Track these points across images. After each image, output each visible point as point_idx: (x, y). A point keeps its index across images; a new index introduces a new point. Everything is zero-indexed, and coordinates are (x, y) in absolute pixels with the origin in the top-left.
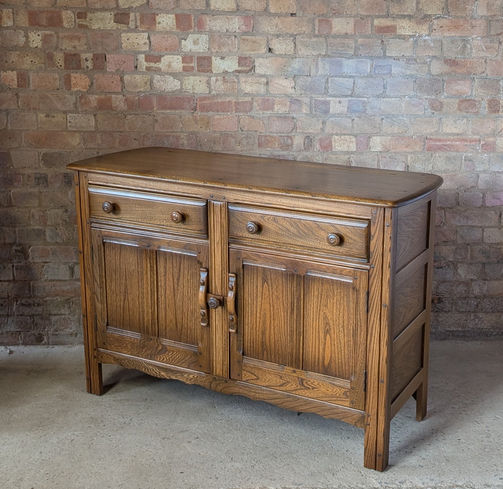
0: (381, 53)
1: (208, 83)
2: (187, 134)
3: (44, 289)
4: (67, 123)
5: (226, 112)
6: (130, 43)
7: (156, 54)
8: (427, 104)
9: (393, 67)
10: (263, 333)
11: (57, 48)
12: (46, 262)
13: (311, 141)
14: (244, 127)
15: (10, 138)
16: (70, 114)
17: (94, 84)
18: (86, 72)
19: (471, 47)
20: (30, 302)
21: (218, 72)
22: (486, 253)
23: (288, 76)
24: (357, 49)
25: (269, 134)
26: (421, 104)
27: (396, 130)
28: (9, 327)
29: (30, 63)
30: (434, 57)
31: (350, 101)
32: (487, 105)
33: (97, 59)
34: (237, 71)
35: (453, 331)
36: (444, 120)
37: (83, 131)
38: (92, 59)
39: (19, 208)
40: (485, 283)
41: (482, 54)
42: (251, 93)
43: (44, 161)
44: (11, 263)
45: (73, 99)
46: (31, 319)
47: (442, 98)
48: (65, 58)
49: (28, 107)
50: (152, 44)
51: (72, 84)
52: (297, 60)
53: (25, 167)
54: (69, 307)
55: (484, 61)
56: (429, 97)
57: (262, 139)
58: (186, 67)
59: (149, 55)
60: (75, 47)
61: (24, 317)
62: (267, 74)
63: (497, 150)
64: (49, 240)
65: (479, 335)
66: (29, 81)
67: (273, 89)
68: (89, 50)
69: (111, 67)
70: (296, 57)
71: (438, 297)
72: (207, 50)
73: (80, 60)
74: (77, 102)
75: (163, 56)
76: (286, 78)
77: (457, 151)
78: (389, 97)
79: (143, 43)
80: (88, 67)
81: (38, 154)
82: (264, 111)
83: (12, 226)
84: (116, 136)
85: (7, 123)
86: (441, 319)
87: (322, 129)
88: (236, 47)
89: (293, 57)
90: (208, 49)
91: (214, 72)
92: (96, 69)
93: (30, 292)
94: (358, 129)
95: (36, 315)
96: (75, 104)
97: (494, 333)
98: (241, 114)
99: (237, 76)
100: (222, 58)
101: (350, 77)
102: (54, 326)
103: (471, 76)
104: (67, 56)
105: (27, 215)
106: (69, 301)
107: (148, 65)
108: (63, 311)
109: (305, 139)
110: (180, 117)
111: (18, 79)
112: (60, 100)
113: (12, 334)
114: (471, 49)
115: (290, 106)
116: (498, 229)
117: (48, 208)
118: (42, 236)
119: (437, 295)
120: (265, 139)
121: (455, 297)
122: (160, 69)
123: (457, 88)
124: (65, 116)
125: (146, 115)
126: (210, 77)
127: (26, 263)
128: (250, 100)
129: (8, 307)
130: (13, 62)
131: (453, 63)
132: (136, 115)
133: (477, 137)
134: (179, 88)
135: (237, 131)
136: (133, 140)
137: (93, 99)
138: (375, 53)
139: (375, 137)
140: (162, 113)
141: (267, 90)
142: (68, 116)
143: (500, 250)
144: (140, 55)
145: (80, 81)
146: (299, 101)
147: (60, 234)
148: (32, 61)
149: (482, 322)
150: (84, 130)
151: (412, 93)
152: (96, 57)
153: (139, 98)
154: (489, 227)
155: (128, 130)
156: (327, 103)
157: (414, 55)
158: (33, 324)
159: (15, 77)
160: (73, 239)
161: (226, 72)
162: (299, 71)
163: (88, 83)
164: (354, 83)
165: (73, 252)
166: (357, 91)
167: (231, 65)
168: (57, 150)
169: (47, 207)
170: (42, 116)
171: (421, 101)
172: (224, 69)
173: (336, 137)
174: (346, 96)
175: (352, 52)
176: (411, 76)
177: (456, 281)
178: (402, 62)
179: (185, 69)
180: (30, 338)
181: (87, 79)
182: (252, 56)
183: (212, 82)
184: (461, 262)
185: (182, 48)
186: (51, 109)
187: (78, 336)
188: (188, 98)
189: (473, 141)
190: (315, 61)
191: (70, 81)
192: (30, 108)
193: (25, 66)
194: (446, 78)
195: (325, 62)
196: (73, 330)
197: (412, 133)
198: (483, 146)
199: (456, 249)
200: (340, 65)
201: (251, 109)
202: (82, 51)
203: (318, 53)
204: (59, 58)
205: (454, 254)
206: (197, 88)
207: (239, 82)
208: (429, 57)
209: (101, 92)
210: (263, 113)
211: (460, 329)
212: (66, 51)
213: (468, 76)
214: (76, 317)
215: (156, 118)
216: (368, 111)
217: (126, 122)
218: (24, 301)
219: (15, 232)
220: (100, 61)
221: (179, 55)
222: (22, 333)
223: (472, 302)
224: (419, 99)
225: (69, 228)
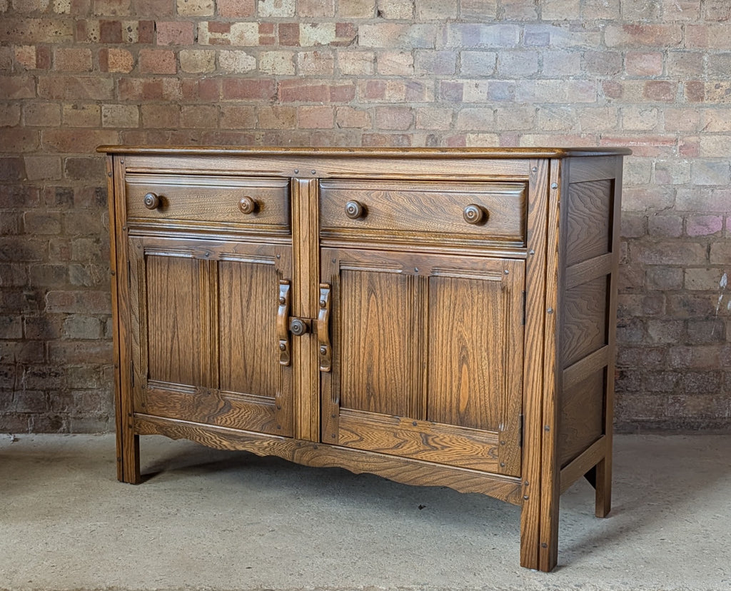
0: (534, 17)
1: (294, 60)
2: (264, 133)
3: (65, 352)
4: (101, 118)
5: (317, 101)
6: (188, 6)
7: (223, 20)
8: (600, 88)
9: (551, 36)
10: (370, 370)
11: (90, 14)
12: (69, 314)
13: (436, 141)
14: (343, 121)
15: (24, 138)
16: (106, 105)
17: (140, 63)
18: (129, 46)
19: (661, 7)
20: (45, 371)
21: (307, 45)
22: (688, 305)
23: (405, 50)
24: (500, 10)
25: (377, 132)
26: (591, 88)
27: (556, 125)
28: (15, 407)
29: (54, 34)
30: (610, 21)
31: (490, 84)
32: (685, 90)
33: (143, 28)
34: (333, 43)
35: (643, 421)
36: (625, 110)
37: (123, 129)
38: (137, 29)
39: (33, 236)
40: (689, 350)
41: (677, 17)
42: (352, 73)
43: (69, 171)
44: (21, 314)
45: (109, 84)
46: (45, 395)
47: (622, 79)
48: (101, 28)
49: (50, 95)
50: (218, 7)
51: (109, 62)
52: (417, 27)
53: (43, 180)
54: (99, 378)
55: (680, 26)
56: (603, 78)
57: (368, 140)
58: (264, 38)
59: (214, 23)
60: (114, 12)
61: (35, 392)
62: (375, 46)
63: (702, 155)
64: (73, 281)
65: (681, 427)
66: (52, 59)
67: (383, 69)
68: (133, 16)
69: (162, 40)
70: (415, 23)
71: (620, 370)
72: (293, 15)
73: (121, 31)
74: (115, 88)
75: (233, 23)
76: (402, 52)
77: (644, 156)
78: (546, 78)
79: (206, 5)
80: (131, 40)
81: (62, 160)
82: (371, 100)
83: (23, 262)
84: (167, 136)
85: (21, 119)
86: (625, 403)
87: (452, 125)
88: (332, 10)
89: (412, 23)
90: (295, 13)
91: (302, 45)
92: (142, 42)
93: (44, 356)
94: (502, 124)
95: (52, 389)
96: (113, 90)
97: (703, 425)
98: (339, 104)
99: (334, 51)
100: (314, 25)
101: (491, 50)
102: (77, 405)
103: (663, 49)
104: (104, 24)
105: (44, 246)
106: (98, 370)
107: (213, 37)
108: (89, 385)
109: (427, 140)
110: (255, 108)
111: (37, 56)
112: (93, 85)
113: (19, 416)
114: (661, 9)
115: (407, 93)
116: (705, 270)
117: (74, 237)
118: (64, 276)
119: (619, 368)
120: (371, 139)
121: (645, 371)
122: (229, 42)
123: (643, 65)
124: (98, 107)
125: (209, 106)
126: (297, 52)
127: (40, 315)
128: (351, 83)
129: (14, 377)
130: (31, 33)
131: (635, 29)
132: (195, 105)
133: (672, 136)
134: (254, 67)
135: (333, 128)
136: (190, 141)
137: (138, 84)
138: (526, 17)
139: (527, 136)
140: (231, 103)
141: (375, 70)
142: (103, 108)
143: (710, 301)
144: (202, 23)
145: (120, 59)
146: (419, 85)
147: (89, 273)
148: (56, 32)
149: (685, 407)
150: (124, 127)
151: (579, 73)
152: (142, 26)
153: (199, 83)
154: (692, 267)
155: (183, 127)
156: (458, 88)
157: (581, 19)
158: (48, 401)
159: (34, 54)
160: (106, 280)
161: (319, 45)
162: (419, 42)
163: (131, 62)
164: (497, 59)
165: (105, 299)
166: (501, 70)
167: (325, 34)
168: (87, 156)
169: (72, 235)
170: (68, 107)
171: (592, 84)
172: (316, 41)
173: (472, 136)
174: (486, 77)
175: (494, 15)
176: (578, 48)
177: (646, 346)
178: (564, 29)
179: (262, 41)
180: (43, 423)
181: (130, 57)
182: (355, 22)
183: (299, 59)
184: (653, 318)
185: (259, 12)
186: (80, 98)
187: (109, 421)
188: (266, 82)
189: (666, 141)
190: (442, 28)
191: (107, 59)
192: (52, 97)
193: (48, 39)
194: (626, 51)
195: (456, 29)
196: (102, 411)
197: (580, 129)
198: (681, 148)
199: (645, 298)
200: (477, 33)
201: (353, 96)
202: (123, 18)
203: (446, 17)
204: (93, 27)
205: (642, 307)
206: (278, 68)
207: (336, 59)
208: (602, 21)
209: (149, 74)
210: (369, 103)
211: (652, 418)
212: (103, 18)
213: (659, 48)
214: (107, 392)
215: (221, 110)
216: (517, 99)
217: (182, 115)
218: (36, 369)
219: (27, 270)
220: (148, 30)
221: (255, 22)
222: (32, 415)
223: (670, 378)
224: (590, 80)
225: (101, 266)
